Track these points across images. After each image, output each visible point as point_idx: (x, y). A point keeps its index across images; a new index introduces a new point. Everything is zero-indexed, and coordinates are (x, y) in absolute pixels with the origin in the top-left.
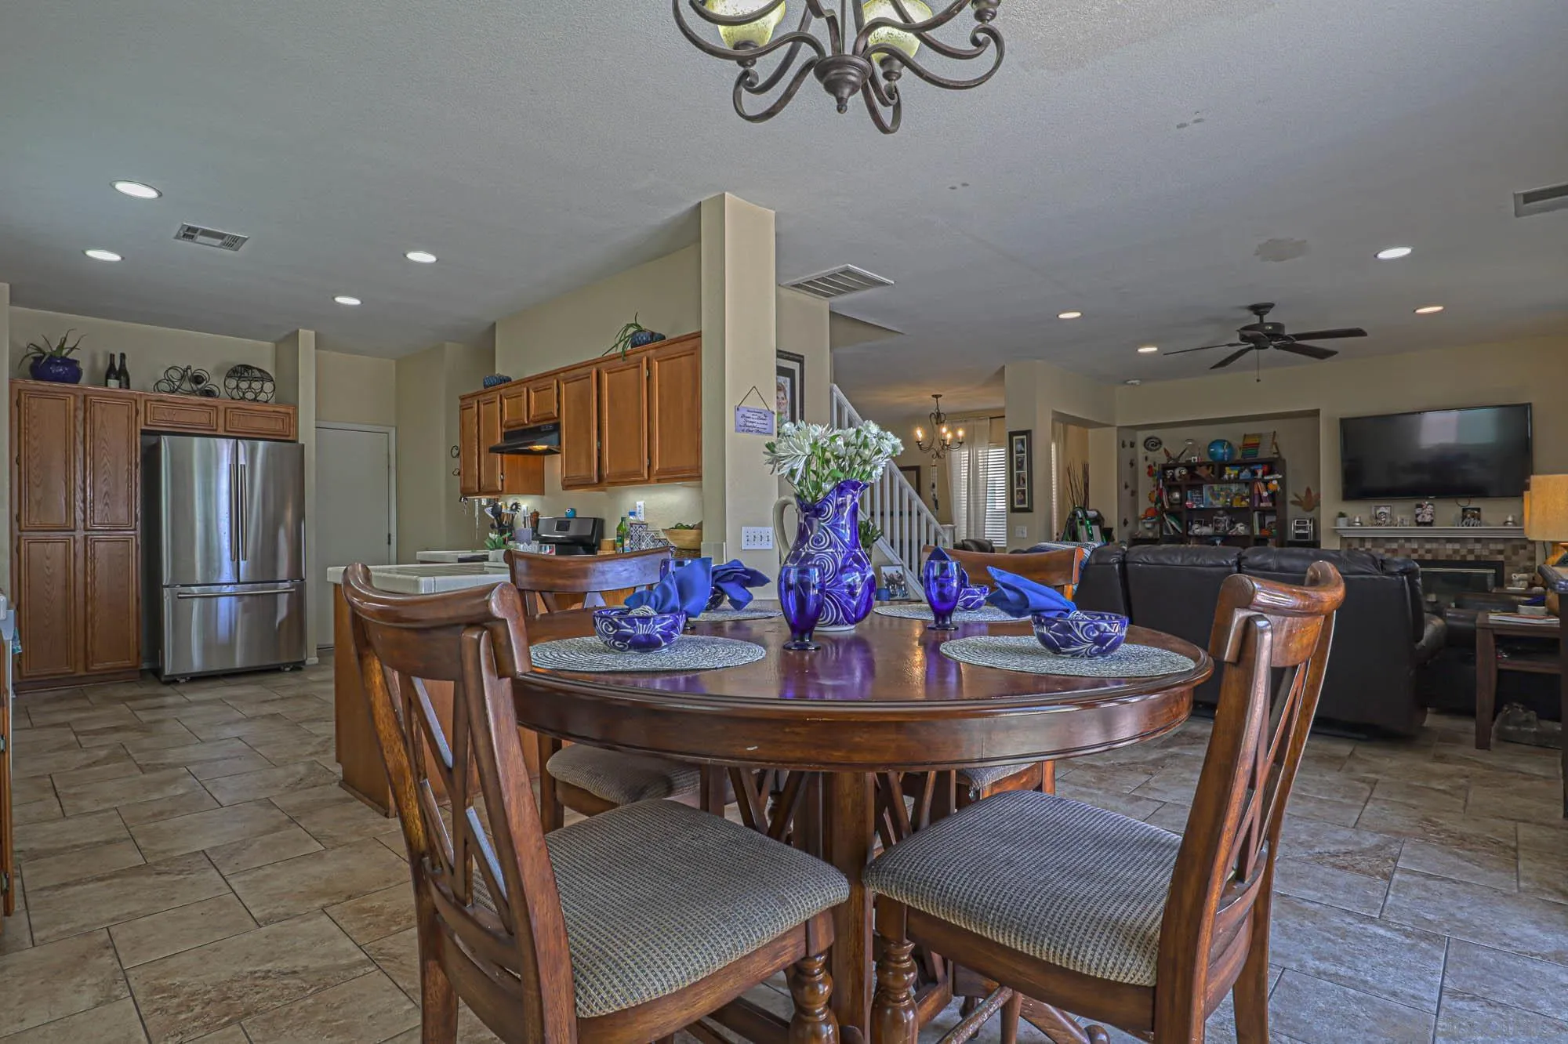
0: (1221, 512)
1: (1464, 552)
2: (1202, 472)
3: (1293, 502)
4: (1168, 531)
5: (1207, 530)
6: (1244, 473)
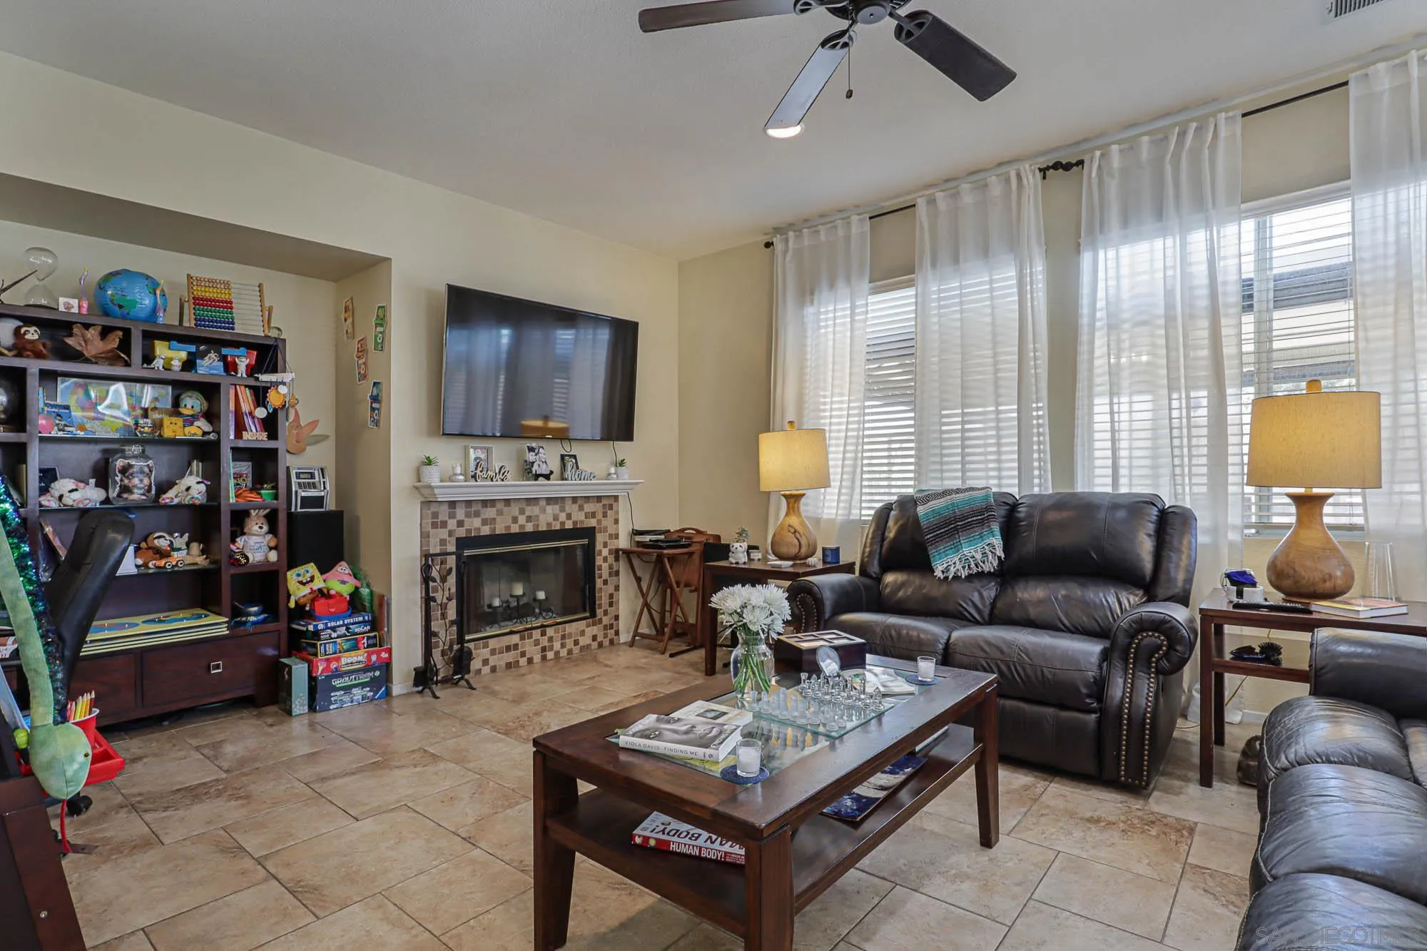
0: (136, 449)
1: (562, 517)
2: (91, 342)
6: (207, 361)
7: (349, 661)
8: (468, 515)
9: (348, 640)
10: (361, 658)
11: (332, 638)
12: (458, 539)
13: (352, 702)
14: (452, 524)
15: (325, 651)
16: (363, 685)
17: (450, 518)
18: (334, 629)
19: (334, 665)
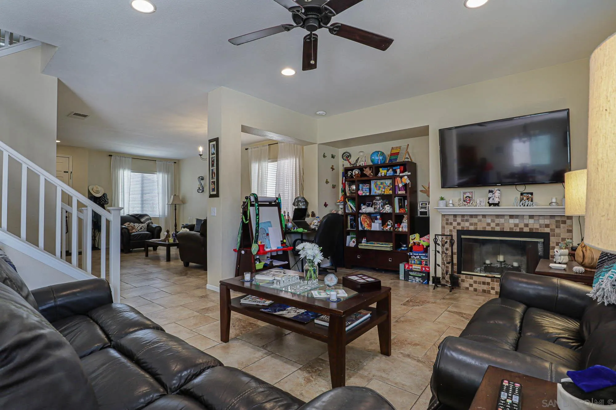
0: (378, 198)
1: (521, 225)
2: (368, 172)
3: (421, 191)
4: (349, 210)
5: (370, 210)
6: (389, 172)
7: (415, 268)
8: (462, 221)
9: (419, 261)
10: (419, 268)
11: (414, 259)
12: (458, 231)
13: (416, 281)
14: (455, 224)
15: (411, 262)
16: (419, 277)
17: (454, 221)
18: (415, 256)
19: (410, 267)
